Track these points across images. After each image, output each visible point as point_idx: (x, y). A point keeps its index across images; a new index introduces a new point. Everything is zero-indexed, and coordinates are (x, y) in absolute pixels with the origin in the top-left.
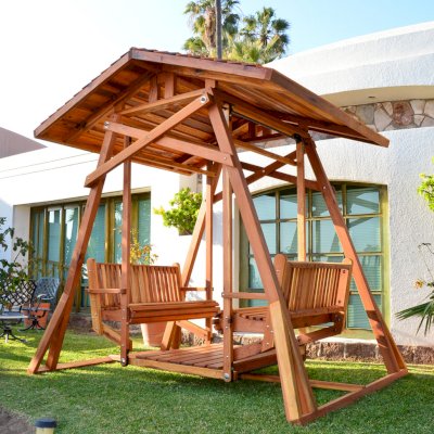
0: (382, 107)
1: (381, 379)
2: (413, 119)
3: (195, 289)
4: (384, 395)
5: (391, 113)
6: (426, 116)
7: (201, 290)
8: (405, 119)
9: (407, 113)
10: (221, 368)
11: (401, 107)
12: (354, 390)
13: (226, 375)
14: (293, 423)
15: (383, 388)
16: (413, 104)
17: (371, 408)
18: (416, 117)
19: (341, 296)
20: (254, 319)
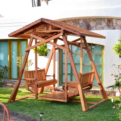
0: (104, 20)
1: (102, 101)
2: (113, 25)
3: (50, 76)
4: (103, 105)
5: (106, 22)
6: (117, 24)
7: (51, 76)
8: (111, 24)
9: (111, 23)
10: (64, 99)
11: (110, 21)
12: (96, 104)
13: (66, 101)
14: (84, 111)
15: (102, 103)
16: (113, 20)
17: (100, 108)
18: (114, 24)
19: (92, 79)
20: (73, 87)
